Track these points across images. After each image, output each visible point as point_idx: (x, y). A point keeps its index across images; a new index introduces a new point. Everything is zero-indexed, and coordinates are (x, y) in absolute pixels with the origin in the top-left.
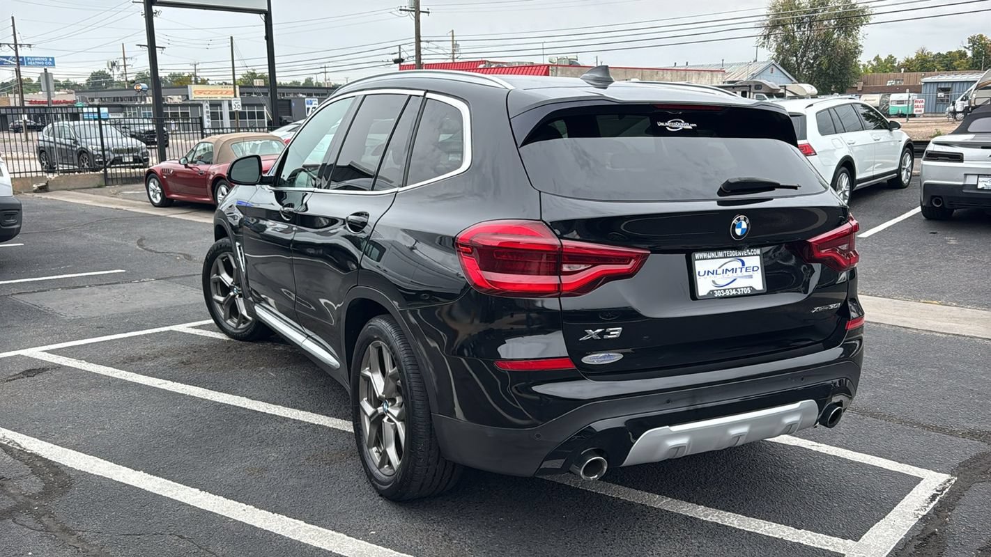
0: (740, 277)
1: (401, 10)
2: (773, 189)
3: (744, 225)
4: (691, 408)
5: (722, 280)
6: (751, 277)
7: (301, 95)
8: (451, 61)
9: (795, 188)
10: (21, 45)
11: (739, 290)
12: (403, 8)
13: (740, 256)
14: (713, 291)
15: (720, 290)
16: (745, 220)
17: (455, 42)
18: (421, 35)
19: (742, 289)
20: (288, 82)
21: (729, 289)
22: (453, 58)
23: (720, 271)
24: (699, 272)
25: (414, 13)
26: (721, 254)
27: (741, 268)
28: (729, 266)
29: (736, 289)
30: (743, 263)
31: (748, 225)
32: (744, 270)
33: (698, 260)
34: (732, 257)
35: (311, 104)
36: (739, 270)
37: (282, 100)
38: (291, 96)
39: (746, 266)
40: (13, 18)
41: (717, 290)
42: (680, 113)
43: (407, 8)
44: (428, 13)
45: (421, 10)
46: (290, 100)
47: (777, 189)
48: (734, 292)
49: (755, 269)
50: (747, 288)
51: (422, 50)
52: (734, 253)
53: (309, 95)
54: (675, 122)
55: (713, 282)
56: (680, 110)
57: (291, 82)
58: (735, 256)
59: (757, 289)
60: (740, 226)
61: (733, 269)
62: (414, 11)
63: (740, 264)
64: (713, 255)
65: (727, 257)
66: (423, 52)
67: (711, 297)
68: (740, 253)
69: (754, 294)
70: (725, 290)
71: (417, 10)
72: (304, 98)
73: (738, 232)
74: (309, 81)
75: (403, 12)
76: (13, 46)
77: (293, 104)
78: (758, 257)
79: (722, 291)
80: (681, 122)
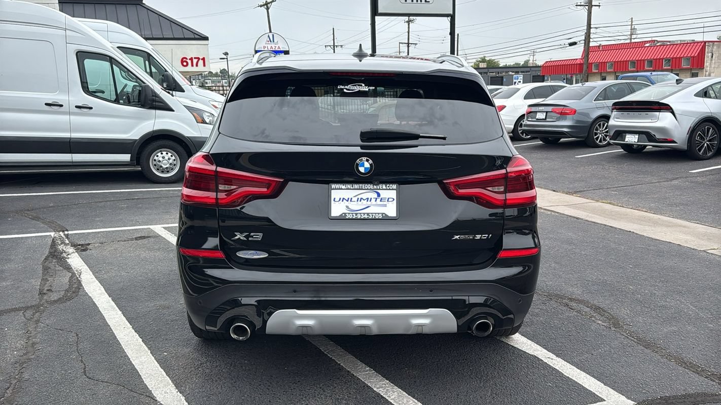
0: (374, 205)
1: (577, 5)
2: (418, 139)
3: (367, 165)
4: (315, 299)
5: (355, 206)
6: (385, 206)
7: (511, 73)
8: (628, 41)
9: (444, 138)
10: (337, 46)
11: (371, 215)
12: (579, 4)
13: (375, 189)
14: (345, 214)
15: (352, 214)
16: (367, 161)
17: (633, 26)
18: (592, 23)
19: (374, 215)
20: (512, 64)
21: (360, 214)
22: (631, 39)
23: (355, 199)
24: (335, 199)
25: (587, 7)
26: (356, 186)
27: (376, 199)
28: (364, 196)
29: (368, 214)
30: (379, 195)
31: (371, 165)
32: (379, 200)
33: (334, 189)
34: (368, 189)
35: (518, 79)
36: (373, 200)
37: (497, 77)
38: (504, 74)
39: (381, 197)
40: (333, 29)
41: (349, 214)
42: (363, 79)
43: (582, 4)
44: (599, 6)
45: (593, 4)
46: (503, 77)
47: (420, 139)
48: (366, 216)
49: (390, 200)
50: (379, 214)
51: (591, 35)
52: (370, 186)
53: (517, 73)
54: (355, 85)
55: (347, 207)
56: (363, 76)
57: (514, 63)
58: (371, 189)
59: (389, 215)
60: (363, 165)
61: (368, 199)
62: (587, 5)
63: (376, 196)
64: (349, 186)
65: (362, 189)
66: (592, 36)
67: (342, 219)
68: (375, 187)
69: (386, 219)
70: (356, 214)
71: (590, 5)
72: (513, 75)
73: (362, 169)
74: (527, 62)
75: (578, 7)
76: (332, 47)
77: (505, 80)
78: (395, 191)
79: (354, 215)
80: (361, 86)
